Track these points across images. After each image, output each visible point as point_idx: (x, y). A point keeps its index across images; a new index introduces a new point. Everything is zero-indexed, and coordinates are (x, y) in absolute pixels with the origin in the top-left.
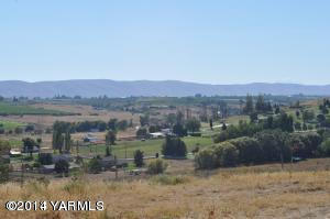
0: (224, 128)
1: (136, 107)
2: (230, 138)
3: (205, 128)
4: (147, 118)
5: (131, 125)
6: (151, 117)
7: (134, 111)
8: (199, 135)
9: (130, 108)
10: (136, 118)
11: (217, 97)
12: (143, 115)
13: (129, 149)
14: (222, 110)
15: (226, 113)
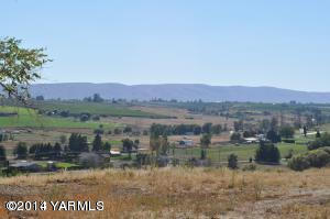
0: (318, 135)
1: (231, 112)
2: (324, 146)
3: (299, 134)
4: (240, 123)
5: (225, 130)
6: (245, 122)
7: (227, 116)
8: (293, 142)
9: (225, 113)
10: (230, 122)
11: (312, 104)
12: (237, 120)
13: (222, 153)
14: (316, 117)
15: (320, 120)
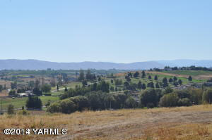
0: (66, 90)
1: (8, 77)
2: (70, 96)
3: (53, 90)
4: (15, 83)
5: (5, 88)
6: (18, 83)
7: (6, 79)
8: (50, 95)
9: (4, 77)
10: (8, 84)
11: (61, 70)
12: (13, 82)
13: (4, 104)
14: (64, 78)
15: (67, 81)
